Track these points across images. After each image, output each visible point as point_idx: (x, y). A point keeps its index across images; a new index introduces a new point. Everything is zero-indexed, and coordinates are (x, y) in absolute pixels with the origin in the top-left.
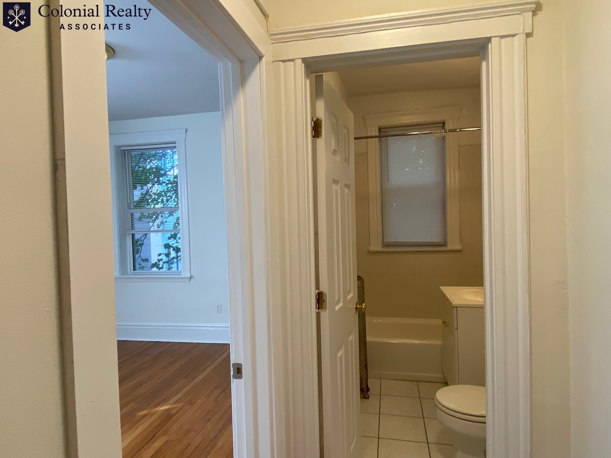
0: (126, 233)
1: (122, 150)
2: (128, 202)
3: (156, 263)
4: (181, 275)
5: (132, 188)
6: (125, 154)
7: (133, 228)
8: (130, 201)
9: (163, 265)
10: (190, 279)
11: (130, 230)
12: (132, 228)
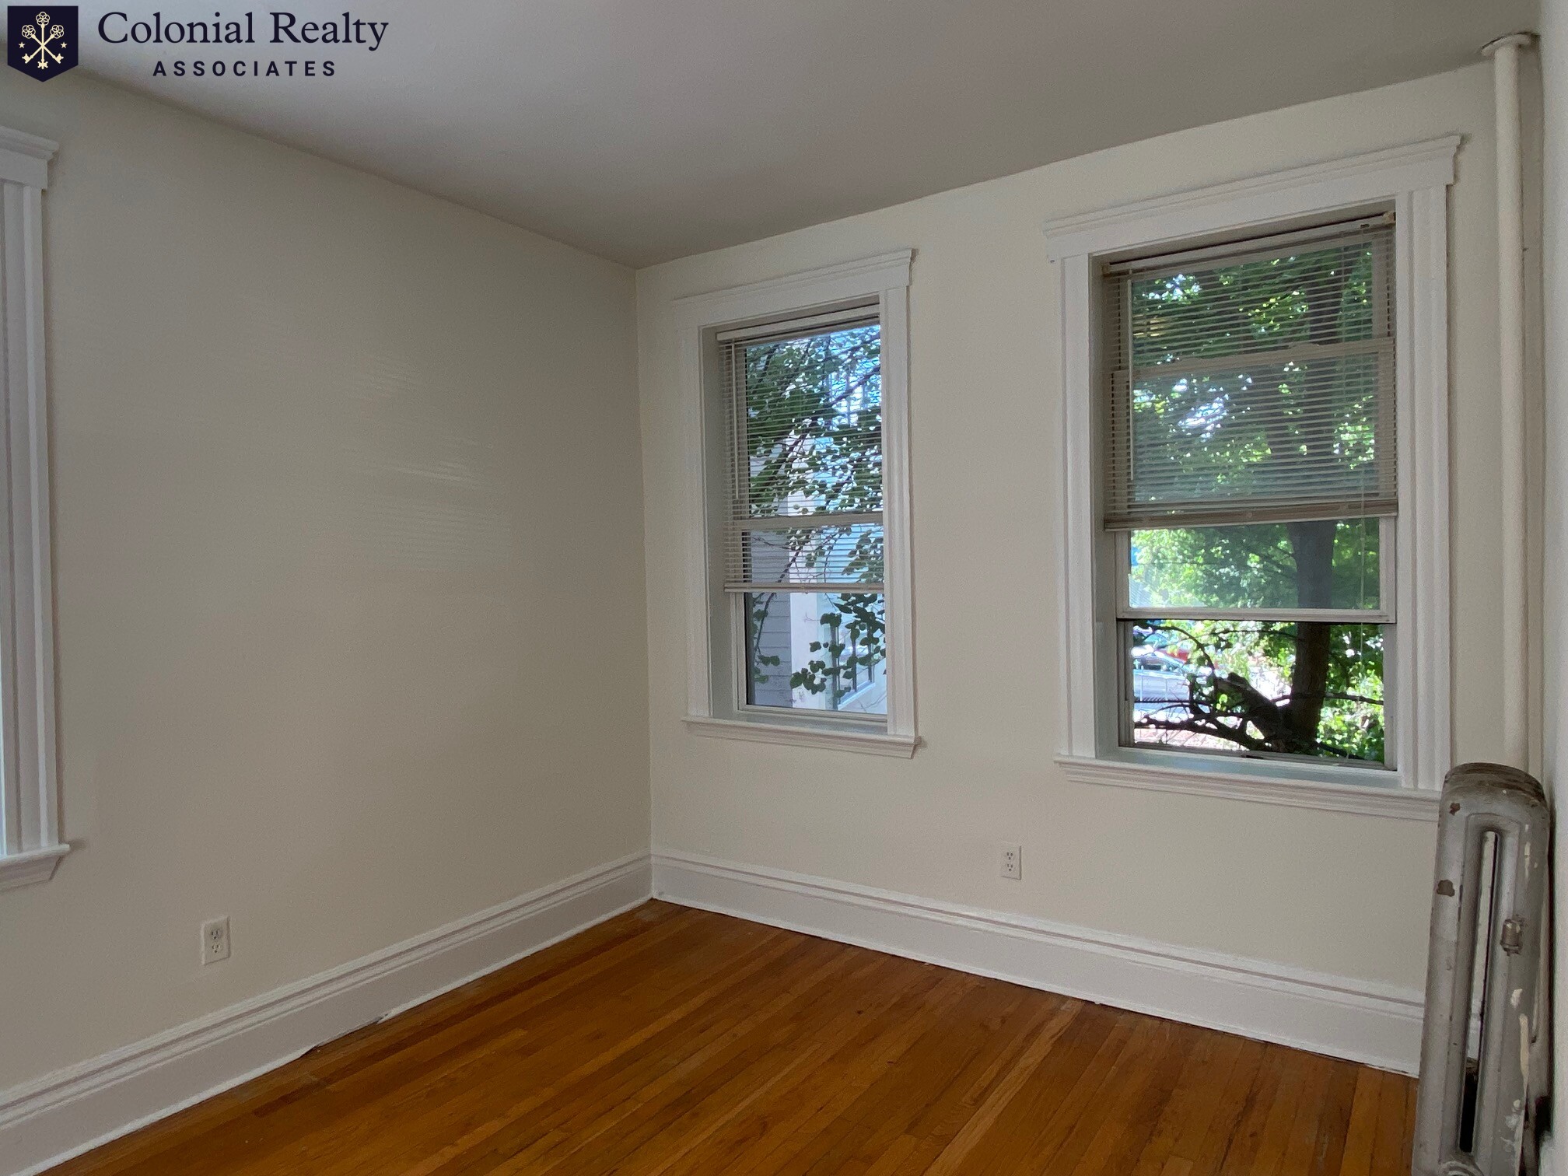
0: (726, 590)
1: (722, 342)
2: (734, 497)
3: (805, 671)
4: (884, 730)
5: (747, 451)
6: (730, 353)
7: (746, 577)
8: (740, 497)
9: (823, 680)
10: (915, 748)
11: (740, 582)
12: (744, 577)
